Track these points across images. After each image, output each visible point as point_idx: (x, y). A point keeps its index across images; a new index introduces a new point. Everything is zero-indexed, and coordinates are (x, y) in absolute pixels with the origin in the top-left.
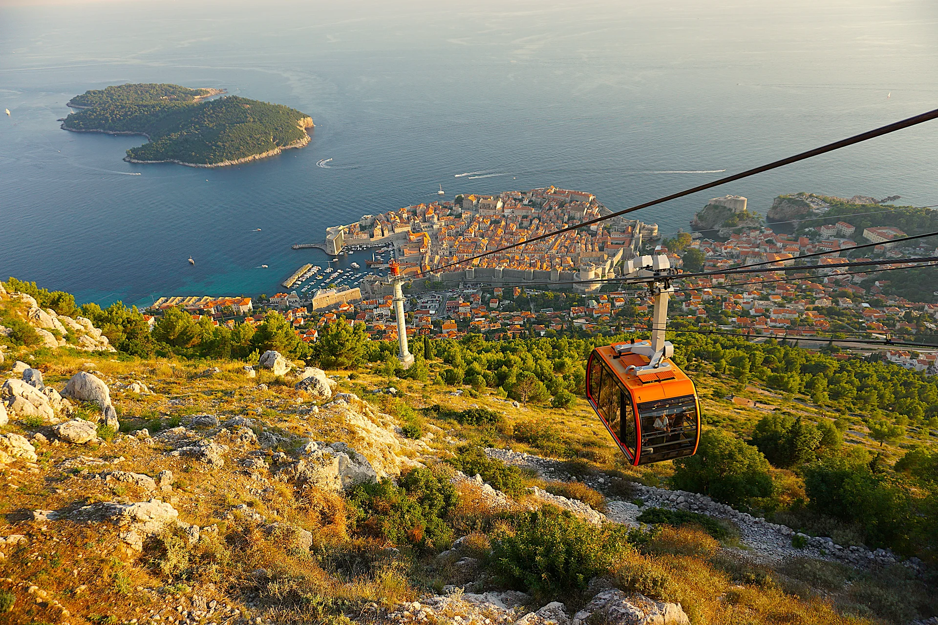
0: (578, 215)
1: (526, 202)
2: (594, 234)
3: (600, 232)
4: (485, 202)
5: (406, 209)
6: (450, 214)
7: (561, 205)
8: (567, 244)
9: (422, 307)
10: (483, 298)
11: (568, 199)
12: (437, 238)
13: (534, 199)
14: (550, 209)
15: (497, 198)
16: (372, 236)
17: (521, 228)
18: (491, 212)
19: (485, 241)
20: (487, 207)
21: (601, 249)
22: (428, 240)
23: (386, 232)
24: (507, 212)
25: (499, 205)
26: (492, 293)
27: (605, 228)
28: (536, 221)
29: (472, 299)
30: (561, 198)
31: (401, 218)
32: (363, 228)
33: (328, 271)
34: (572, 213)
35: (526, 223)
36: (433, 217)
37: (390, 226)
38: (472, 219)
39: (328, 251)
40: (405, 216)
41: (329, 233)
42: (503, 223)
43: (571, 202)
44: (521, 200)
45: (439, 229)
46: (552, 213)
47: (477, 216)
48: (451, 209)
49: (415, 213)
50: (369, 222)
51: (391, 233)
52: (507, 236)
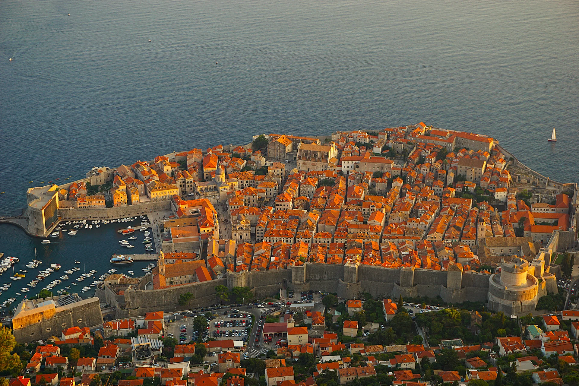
0: (471, 173)
1: (378, 150)
2: (502, 206)
3: (512, 202)
4: (306, 147)
5: (170, 156)
6: (247, 168)
7: (442, 155)
8: (459, 222)
9: (216, 334)
10: (328, 318)
11: (452, 146)
12: (225, 209)
13: (391, 144)
14: (422, 161)
15: (327, 142)
16: (109, 204)
17: (372, 193)
18: (319, 166)
19: (313, 217)
20: (311, 156)
21: (519, 233)
22: (211, 211)
23: (135, 198)
24: (346, 166)
25: (333, 153)
26: (343, 309)
27: (520, 197)
28: (398, 184)
29: (308, 321)
30: (440, 143)
31: (160, 172)
32: (92, 190)
33: (32, 265)
34: (461, 169)
35: (380, 186)
36: (218, 173)
37: (141, 187)
38: (286, 178)
39: (31, 230)
40: (167, 169)
41: (32, 197)
42: (341, 185)
43: (457, 150)
44: (369, 146)
45: (230, 194)
46: (425, 169)
47: (295, 170)
48: (248, 158)
49: (183, 165)
50: (101, 179)
51: (144, 200)
52: (352, 208)
